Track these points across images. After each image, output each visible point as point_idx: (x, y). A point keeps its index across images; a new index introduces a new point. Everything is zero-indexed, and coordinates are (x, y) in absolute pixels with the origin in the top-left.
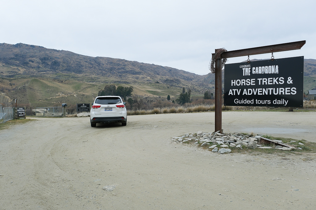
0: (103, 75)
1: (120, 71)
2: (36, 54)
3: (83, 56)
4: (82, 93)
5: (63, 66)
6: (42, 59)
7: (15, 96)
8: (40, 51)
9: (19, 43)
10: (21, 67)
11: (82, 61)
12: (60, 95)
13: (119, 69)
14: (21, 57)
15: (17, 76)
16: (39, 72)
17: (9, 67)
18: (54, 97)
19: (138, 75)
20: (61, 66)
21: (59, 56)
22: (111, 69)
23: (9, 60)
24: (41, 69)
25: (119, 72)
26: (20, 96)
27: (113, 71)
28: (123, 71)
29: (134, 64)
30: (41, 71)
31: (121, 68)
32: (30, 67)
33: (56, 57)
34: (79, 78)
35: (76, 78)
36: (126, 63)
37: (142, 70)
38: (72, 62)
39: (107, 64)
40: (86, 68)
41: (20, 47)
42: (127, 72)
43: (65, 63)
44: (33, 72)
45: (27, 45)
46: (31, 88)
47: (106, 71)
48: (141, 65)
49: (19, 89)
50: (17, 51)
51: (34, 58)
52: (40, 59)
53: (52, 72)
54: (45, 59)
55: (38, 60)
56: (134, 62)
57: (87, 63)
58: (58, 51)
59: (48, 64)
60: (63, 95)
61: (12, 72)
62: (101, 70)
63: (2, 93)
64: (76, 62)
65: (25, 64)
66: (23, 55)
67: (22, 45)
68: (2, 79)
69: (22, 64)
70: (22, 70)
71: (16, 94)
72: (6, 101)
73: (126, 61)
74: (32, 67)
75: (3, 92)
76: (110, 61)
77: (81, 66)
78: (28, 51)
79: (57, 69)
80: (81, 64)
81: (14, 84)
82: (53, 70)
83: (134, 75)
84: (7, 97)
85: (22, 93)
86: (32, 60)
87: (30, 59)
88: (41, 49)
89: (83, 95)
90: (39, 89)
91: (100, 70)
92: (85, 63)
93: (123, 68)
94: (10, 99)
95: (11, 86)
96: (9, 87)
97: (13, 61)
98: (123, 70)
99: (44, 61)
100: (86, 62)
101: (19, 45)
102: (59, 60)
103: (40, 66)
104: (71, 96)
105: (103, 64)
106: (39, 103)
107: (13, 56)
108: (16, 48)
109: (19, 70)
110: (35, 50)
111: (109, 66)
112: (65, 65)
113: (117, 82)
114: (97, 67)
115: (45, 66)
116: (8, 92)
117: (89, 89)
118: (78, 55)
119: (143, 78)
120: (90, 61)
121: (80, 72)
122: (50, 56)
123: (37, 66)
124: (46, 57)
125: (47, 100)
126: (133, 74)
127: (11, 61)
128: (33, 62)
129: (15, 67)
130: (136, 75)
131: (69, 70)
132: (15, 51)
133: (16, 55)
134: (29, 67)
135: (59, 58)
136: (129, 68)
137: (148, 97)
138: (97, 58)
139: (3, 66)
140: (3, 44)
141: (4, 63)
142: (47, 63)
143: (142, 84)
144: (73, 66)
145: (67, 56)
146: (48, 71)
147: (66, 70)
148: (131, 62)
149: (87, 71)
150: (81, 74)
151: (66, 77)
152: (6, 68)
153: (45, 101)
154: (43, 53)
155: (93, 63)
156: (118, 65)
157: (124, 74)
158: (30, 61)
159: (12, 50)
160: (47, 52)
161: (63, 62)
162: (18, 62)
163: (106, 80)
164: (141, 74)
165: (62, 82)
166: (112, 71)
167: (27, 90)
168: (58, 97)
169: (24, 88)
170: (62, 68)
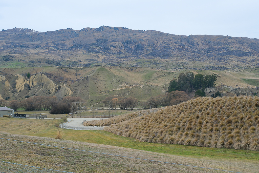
0: (196, 58)
1: (221, 52)
2: (119, 38)
3: (173, 35)
4: (151, 83)
5: (148, 50)
6: (124, 43)
7: (77, 88)
8: (123, 34)
9: (101, 26)
10: (101, 54)
11: (171, 42)
12: (124, 86)
13: (219, 49)
14: (102, 42)
15: (94, 64)
16: (119, 58)
17: (89, 54)
18: (117, 89)
19: (245, 57)
20: (145, 50)
21: (144, 37)
22: (208, 51)
23: (90, 47)
24: (122, 55)
25: (218, 54)
26: (81, 88)
27: (211, 53)
28: (225, 53)
29: (243, 41)
30: (122, 58)
31: (223, 48)
32: (111, 53)
33: (140, 40)
34: (162, 64)
35: (158, 64)
36: (230, 41)
37: (254, 49)
38: (158, 44)
39: (203, 44)
40: (175, 51)
41: (103, 30)
42: (230, 53)
43: (150, 46)
44: (112, 60)
45: (110, 28)
46: (95, 78)
47: (201, 54)
48: (253, 42)
49: (82, 79)
50: (99, 35)
51: (116, 42)
52: (122, 43)
53: (133, 58)
54: (127, 42)
55: (120, 44)
56: (243, 38)
57: (177, 45)
58: (143, 32)
59: (130, 49)
60: (128, 86)
61: (90, 60)
62: (195, 52)
63: (65, 85)
64: (164, 44)
65: (106, 50)
66: (104, 40)
67: (105, 27)
68: (69, 69)
69: (103, 51)
70: (101, 57)
71: (78, 85)
72: (67, 93)
73: (230, 38)
74: (113, 53)
75: (66, 83)
76: (208, 39)
77: (169, 48)
78: (110, 35)
79: (140, 54)
80: (169, 47)
81: (80, 74)
82: (135, 55)
83: (239, 57)
84: (69, 88)
85: (84, 85)
86: (114, 44)
87: (111, 43)
88: (125, 30)
89: (152, 86)
90: (104, 80)
91: (193, 52)
92: (174, 44)
93: (225, 48)
94: (71, 91)
95: (76, 77)
96: (74, 78)
97: (94, 47)
98: (225, 51)
99: (126, 45)
100: (176, 43)
101: (102, 29)
102: (143, 43)
103: (122, 51)
104: (137, 87)
105: (198, 45)
106: (99, 95)
107: (94, 42)
108: (99, 32)
109: (99, 58)
110: (118, 32)
111: (206, 47)
112: (150, 48)
113: (210, 68)
114: (190, 49)
115: (127, 52)
116: (71, 83)
117: (162, 79)
118: (167, 35)
119: (253, 60)
120: (181, 41)
121: (167, 56)
122: (133, 39)
123: (118, 51)
124: (129, 39)
125: (108, 92)
126: (239, 55)
127: (92, 47)
128: (114, 47)
129: (95, 55)
130: (243, 57)
131: (153, 54)
132: (97, 35)
133: (98, 41)
134: (109, 53)
135: (143, 41)
136: (234, 47)
137: (239, 88)
138: (191, 37)
139: (83, 53)
140: (87, 29)
141: (85, 50)
142: (130, 47)
143: (242, 70)
144: (159, 49)
145: (153, 37)
146: (130, 57)
147: (150, 54)
148: (237, 39)
149: (175, 54)
150: (168, 59)
151: (147, 63)
152: (85, 56)
153: (106, 94)
154: (126, 35)
155: (184, 43)
156: (219, 44)
157: (225, 57)
158: (112, 46)
159: (94, 35)
160: (131, 34)
161: (148, 45)
162: (99, 48)
163: (196, 66)
164: (251, 55)
165: (132, 70)
166: (209, 53)
167: (90, 80)
168: (121, 89)
169: (87, 78)
170: (146, 52)
